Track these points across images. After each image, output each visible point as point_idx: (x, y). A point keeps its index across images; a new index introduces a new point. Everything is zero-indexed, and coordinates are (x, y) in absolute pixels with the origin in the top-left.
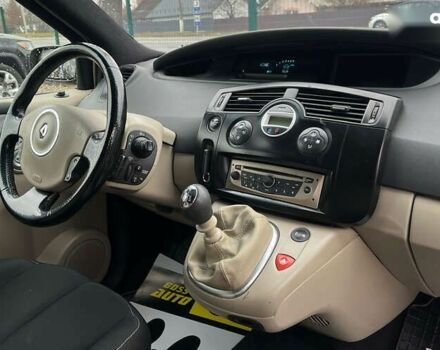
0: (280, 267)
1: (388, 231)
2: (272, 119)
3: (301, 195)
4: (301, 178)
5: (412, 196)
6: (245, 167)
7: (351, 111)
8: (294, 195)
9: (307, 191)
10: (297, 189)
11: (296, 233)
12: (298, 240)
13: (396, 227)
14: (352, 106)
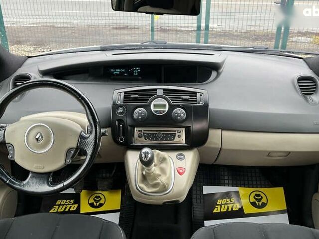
0: (181, 174)
1: (213, 146)
2: (154, 105)
3: (177, 139)
4: (175, 131)
5: (221, 131)
6: (144, 131)
7: (190, 98)
8: (174, 140)
9: (179, 137)
10: (175, 136)
11: (179, 157)
12: (180, 159)
13: (216, 144)
14: (190, 96)
